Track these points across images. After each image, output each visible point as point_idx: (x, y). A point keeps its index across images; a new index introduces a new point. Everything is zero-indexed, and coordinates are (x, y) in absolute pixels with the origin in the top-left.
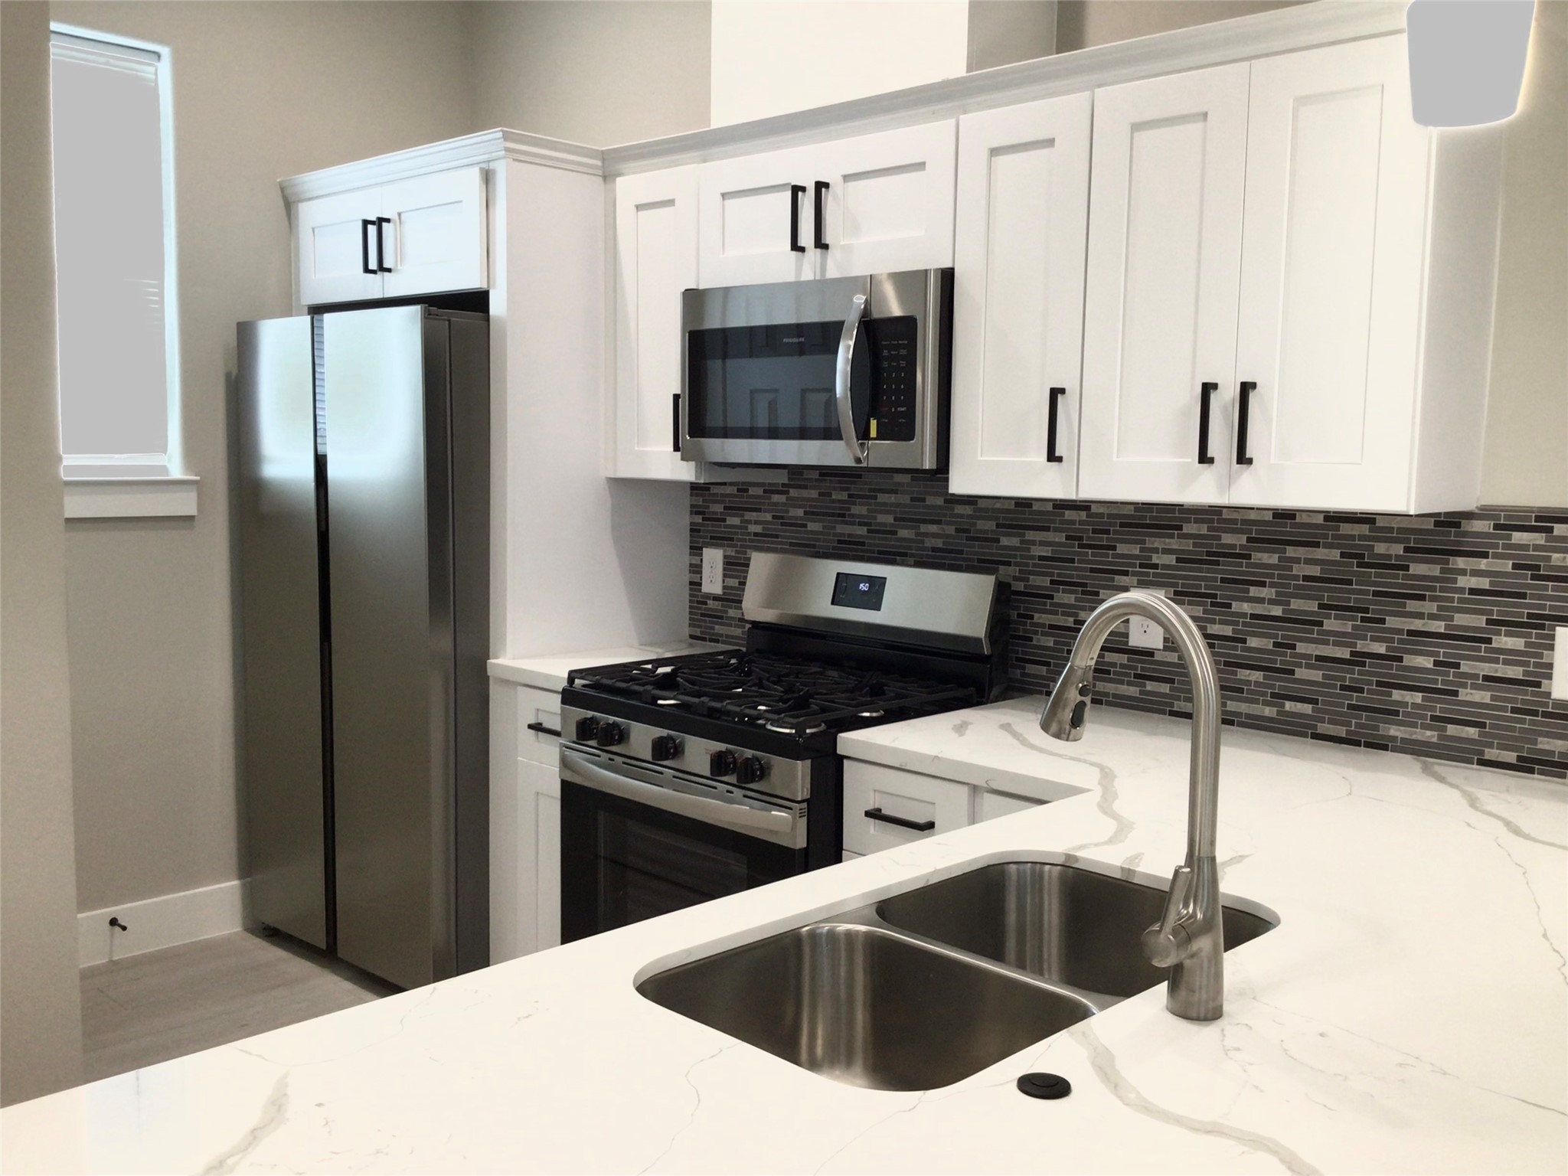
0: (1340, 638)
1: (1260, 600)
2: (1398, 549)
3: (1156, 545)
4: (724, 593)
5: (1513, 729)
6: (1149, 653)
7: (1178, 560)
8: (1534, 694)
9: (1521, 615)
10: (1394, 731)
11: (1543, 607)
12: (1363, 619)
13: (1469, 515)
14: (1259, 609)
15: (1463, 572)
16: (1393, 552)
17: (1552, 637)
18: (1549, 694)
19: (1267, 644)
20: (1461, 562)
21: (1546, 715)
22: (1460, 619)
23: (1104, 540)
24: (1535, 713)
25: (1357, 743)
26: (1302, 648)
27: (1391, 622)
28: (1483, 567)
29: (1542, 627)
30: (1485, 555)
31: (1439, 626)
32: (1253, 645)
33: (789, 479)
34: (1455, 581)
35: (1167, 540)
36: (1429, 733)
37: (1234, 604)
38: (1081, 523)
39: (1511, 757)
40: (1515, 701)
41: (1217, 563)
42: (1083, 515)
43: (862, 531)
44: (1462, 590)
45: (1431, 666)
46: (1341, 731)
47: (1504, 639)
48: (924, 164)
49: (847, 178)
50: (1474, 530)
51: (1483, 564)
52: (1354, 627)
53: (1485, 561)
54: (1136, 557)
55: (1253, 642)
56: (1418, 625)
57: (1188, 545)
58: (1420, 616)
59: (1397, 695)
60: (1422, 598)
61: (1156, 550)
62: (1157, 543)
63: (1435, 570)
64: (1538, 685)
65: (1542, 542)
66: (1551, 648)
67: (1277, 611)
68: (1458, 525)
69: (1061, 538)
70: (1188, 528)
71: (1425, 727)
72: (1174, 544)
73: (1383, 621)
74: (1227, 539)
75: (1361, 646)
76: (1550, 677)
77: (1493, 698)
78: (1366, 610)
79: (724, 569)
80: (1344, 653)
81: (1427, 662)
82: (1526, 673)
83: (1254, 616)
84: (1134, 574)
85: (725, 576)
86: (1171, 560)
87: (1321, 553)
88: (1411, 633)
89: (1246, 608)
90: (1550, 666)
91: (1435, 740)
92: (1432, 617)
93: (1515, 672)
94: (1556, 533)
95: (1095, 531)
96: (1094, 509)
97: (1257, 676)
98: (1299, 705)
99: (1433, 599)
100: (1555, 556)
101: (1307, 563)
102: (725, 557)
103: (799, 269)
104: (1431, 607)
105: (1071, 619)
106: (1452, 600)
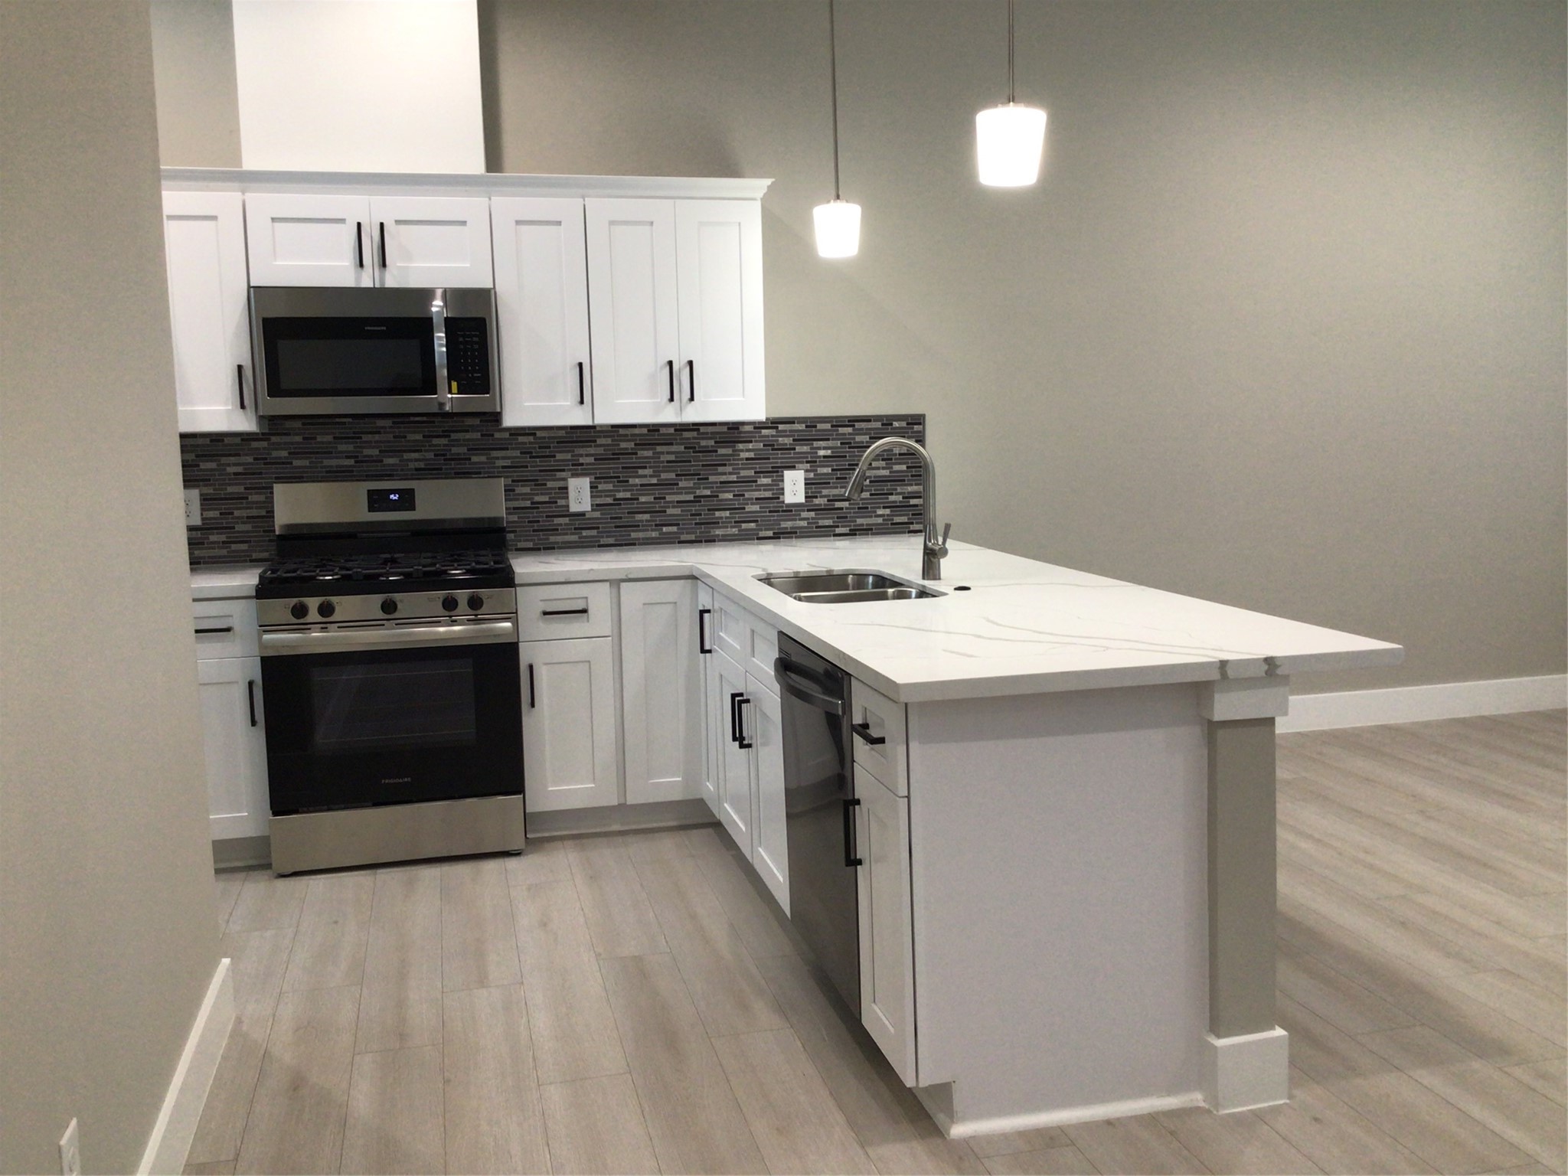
0: (688, 490)
1: (645, 476)
2: (712, 443)
3: (581, 452)
4: (203, 524)
5: (770, 520)
6: (583, 514)
7: (595, 459)
8: (778, 503)
9: (768, 467)
10: (718, 532)
11: (777, 463)
12: (698, 479)
13: (743, 423)
14: (645, 481)
15: (742, 451)
16: (710, 444)
17: (783, 476)
18: (783, 502)
19: (651, 499)
20: (741, 446)
21: (783, 511)
22: (743, 473)
23: (547, 452)
24: (778, 511)
25: (701, 542)
26: (669, 498)
27: (712, 479)
28: (751, 447)
29: (778, 472)
30: (751, 442)
31: (734, 478)
32: (643, 500)
34: (739, 455)
35: (588, 449)
36: (734, 530)
37: (630, 480)
38: (530, 443)
39: (770, 533)
40: (770, 507)
41: (619, 459)
42: (531, 439)
43: (352, 462)
44: (742, 459)
45: (732, 497)
46: (692, 537)
47: (763, 479)
48: (466, 222)
49: (398, 222)
50: (746, 430)
51: (750, 446)
52: (694, 484)
53: (751, 444)
54: (569, 460)
55: (643, 499)
56: (724, 478)
57: (600, 450)
58: (725, 474)
59: (717, 514)
60: (725, 465)
61: (581, 455)
62: (582, 451)
63: (729, 451)
64: (779, 498)
65: (775, 433)
66: (783, 481)
67: (654, 481)
68: (738, 429)
69: (517, 453)
70: (599, 441)
71: (732, 527)
72: (592, 451)
73: (707, 479)
74: (623, 445)
75: (698, 493)
76: (783, 494)
77: (760, 508)
78: (699, 475)
79: (201, 505)
80: (691, 497)
81: (730, 496)
82: (773, 494)
83: (642, 485)
84: (570, 470)
85: (203, 510)
86: (591, 460)
87: (674, 448)
88: (721, 483)
89: (637, 481)
90: (783, 489)
91: (737, 533)
92: (730, 473)
93: (768, 494)
94: (780, 429)
95: (540, 448)
96: (539, 434)
97: (647, 517)
98: (670, 528)
99: (730, 465)
100: (780, 439)
101: (667, 453)
102: (201, 495)
103: (358, 278)
104: (729, 469)
105: (529, 502)
106: (738, 464)
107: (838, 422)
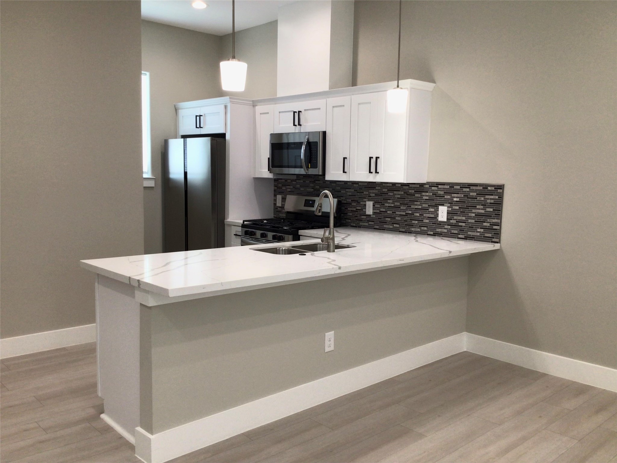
0: (404, 211)
1: (390, 203)
2: (413, 191)
3: (371, 192)
4: (282, 206)
5: (432, 227)
6: (370, 215)
7: (375, 195)
8: (436, 220)
9: (433, 204)
10: (413, 229)
11: (437, 202)
12: (408, 206)
13: (425, 184)
14: (390, 205)
15: (424, 196)
16: (412, 192)
17: (438, 208)
18: (438, 220)
19: (391, 212)
20: (424, 194)
21: (438, 224)
22: (424, 205)
23: (361, 191)
24: (436, 224)
25: (406, 232)
26: (397, 213)
27: (412, 207)
28: (427, 195)
29: (437, 206)
30: (427, 192)
31: (420, 207)
32: (389, 213)
33: (297, 178)
34: (423, 198)
35: (373, 191)
36: (419, 229)
37: (385, 204)
38: (357, 187)
39: (432, 233)
40: (432, 222)
41: (382, 195)
42: (357, 185)
43: (312, 190)
44: (424, 199)
46: (404, 230)
47: (431, 209)
48: (320, 108)
49: (305, 110)
50: (426, 187)
51: (427, 194)
52: (406, 208)
53: (428, 193)
54: (367, 194)
55: (389, 212)
56: (416, 207)
57: (377, 191)
58: (417, 205)
59: (413, 222)
60: (417, 201)
61: (371, 193)
62: (371, 191)
63: (419, 195)
64: (436, 218)
65: (437, 189)
66: (438, 210)
67: (393, 205)
68: (423, 186)
69: (353, 190)
70: (377, 188)
71: (418, 228)
72: (374, 191)
73: (411, 206)
74: (384, 190)
75: (407, 212)
76: (438, 216)
77: (429, 221)
78: (408, 204)
79: (282, 200)
80: (404, 214)
81: (418, 215)
82: (434, 216)
83: (389, 207)
84: (367, 198)
85: (282, 202)
86: (374, 195)
87: (400, 193)
88: (416, 209)
89: (387, 205)
90: (438, 214)
91: (419, 231)
92: (419, 205)
93: (432, 216)
94: (439, 187)
95: (360, 189)
96: (360, 184)
97: (389, 219)
98: (397, 225)
99: (419, 201)
100: (439, 192)
102: (282, 197)
103: (295, 130)
104: (419, 203)
105: (355, 209)
106: (422, 201)
107: (463, 186)
